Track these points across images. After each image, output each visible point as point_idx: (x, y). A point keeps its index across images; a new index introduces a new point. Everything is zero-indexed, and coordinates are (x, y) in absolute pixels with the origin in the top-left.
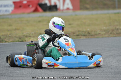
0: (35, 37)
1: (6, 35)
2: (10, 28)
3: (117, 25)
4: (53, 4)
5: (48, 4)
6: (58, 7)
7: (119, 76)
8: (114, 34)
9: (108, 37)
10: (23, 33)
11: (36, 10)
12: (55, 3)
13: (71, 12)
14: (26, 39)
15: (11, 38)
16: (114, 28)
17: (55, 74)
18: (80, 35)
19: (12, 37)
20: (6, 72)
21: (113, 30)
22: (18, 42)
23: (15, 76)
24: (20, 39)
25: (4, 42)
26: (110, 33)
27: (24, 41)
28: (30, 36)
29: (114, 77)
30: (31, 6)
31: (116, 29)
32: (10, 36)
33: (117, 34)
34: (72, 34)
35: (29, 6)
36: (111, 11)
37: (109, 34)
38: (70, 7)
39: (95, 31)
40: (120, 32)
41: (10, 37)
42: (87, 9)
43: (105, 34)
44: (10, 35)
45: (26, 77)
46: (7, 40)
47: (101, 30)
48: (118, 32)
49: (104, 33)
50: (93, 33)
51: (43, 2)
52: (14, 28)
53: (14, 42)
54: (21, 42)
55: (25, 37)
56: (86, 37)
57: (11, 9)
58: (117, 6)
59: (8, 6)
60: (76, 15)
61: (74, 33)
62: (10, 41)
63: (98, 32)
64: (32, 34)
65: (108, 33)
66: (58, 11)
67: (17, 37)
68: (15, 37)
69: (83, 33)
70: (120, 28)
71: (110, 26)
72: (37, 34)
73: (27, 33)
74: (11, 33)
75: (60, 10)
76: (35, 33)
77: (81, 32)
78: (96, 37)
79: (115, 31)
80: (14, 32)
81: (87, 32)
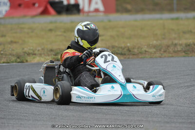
0: (43, 55)
2: (2, 40)
3: (175, 39)
4: (72, 1)
5: (65, 3)
6: (81, 7)
7: (175, 121)
8: (169, 53)
9: (160, 57)
10: (23, 49)
11: (45, 12)
12: (76, 0)
13: (102, 14)
14: (29, 58)
15: (4, 56)
16: (170, 43)
17: (74, 116)
19: (6, 55)
21: (168, 46)
22: (14, 64)
23: (9, 119)
24: (18, 58)
26: (162, 50)
27: (25, 61)
28: (35, 54)
29: (168, 123)
30: (37, 5)
31: (172, 43)
32: (2, 52)
33: (175, 52)
35: (34, 4)
36: (166, 15)
37: (161, 52)
38: (101, 7)
39: (138, 48)
40: (179, 49)
41: (2, 54)
42: (127, 11)
43: (155, 53)
45: (26, 119)
47: (149, 46)
48: (176, 49)
49: (154, 50)
50: (136, 50)
52: (9, 40)
53: (8, 63)
54: (20, 64)
55: (26, 55)
56: (125, 56)
57: (5, 8)
60: (110, 21)
62: (2, 61)
63: (145, 48)
64: (39, 50)
65: (160, 50)
66: (81, 14)
67: (13, 55)
68: (11, 54)
69: (120, 49)
70: (180, 42)
71: (164, 39)
72: (46, 50)
73: (30, 49)
74: (4, 49)
75: (84, 12)
76: (43, 49)
77: (116, 49)
78: (140, 57)
79: (172, 48)
80: (9, 46)
81: (127, 48)
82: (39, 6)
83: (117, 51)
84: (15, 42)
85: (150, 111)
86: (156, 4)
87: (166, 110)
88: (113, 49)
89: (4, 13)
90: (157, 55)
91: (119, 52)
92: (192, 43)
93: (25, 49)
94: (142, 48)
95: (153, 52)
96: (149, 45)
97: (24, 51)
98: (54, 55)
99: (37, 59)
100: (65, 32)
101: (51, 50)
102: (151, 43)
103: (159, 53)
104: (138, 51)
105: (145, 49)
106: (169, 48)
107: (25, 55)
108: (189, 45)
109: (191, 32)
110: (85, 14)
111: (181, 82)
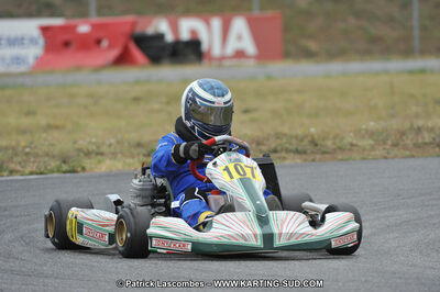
0: (119, 156)
1: (14, 149)
2: (26, 122)
3: (417, 116)
4: (185, 36)
5: (169, 38)
6: (205, 47)
8: (405, 148)
9: (386, 158)
10: (75, 142)
11: (123, 59)
12: (193, 32)
13: (252, 62)
14: (87, 163)
15: (32, 159)
16: (407, 125)
18: (282, 150)
19: (36, 155)
20: (12, 284)
21: (403, 133)
22: (56, 175)
24: (64, 162)
25: (5, 174)
26: (389, 142)
27: (79, 169)
28: (102, 154)
30: (105, 43)
31: (412, 127)
32: (27, 150)
33: (417, 146)
35: (98, 42)
36: (397, 64)
37: (387, 147)
38: (249, 46)
39: (335, 137)
40: (427, 140)
41: (27, 154)
42: (308, 55)
43: (373, 148)
44: (29, 147)
46: (18, 168)
47: (358, 132)
48: (420, 141)
49: (371, 142)
50: (329, 143)
51: (150, 31)
52: (43, 122)
53: (41, 173)
54: (68, 175)
55: (82, 155)
56: (304, 156)
57: (33, 52)
58: (416, 43)
59: (23, 44)
60: (269, 77)
62: (28, 170)
63: (350, 138)
64: (110, 145)
65: (385, 143)
66: (206, 62)
67: (54, 157)
68: (47, 155)
69: (294, 141)
70: (430, 124)
71: (393, 116)
72: (126, 144)
73: (90, 143)
74: (32, 143)
75: (211, 59)
76: (118, 142)
77: (284, 140)
78: (340, 157)
79: (410, 137)
80: (44, 135)
81: (309, 139)
82: (111, 46)
83: (287, 146)
84: (57, 127)
85: (363, 279)
86: (375, 40)
87: (400, 278)
88: (279, 142)
89: (31, 61)
90: (378, 153)
91: (290, 147)
93: (81, 142)
94: (342, 139)
95: (368, 147)
96: (360, 131)
97: (77, 146)
98: (144, 155)
99: (107, 165)
100: (168, 103)
101: (139, 145)
102: (364, 127)
103: (381, 148)
104: (334, 144)
105: (350, 140)
106: (404, 138)
107: (78, 155)
110: (215, 63)
111: (432, 213)
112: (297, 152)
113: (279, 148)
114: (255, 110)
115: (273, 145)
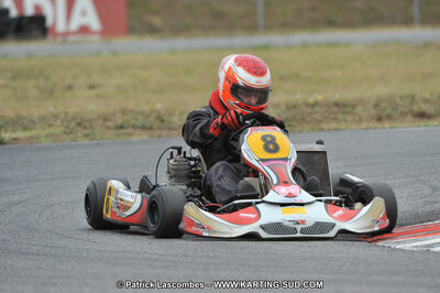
4: (29, 11)
5: (14, 13)
6: (49, 22)
12: (37, 8)
13: (95, 38)
17: (39, 268)
18: (128, 127)
34: (100, 122)
36: (242, 40)
38: (93, 22)
42: (153, 30)
50: (176, 119)
56: (151, 132)
60: (114, 53)
61: (105, 119)
66: (50, 37)
69: (141, 118)
75: (55, 35)
77: (131, 116)
81: (153, 116)
83: (133, 122)
85: (212, 255)
86: (219, 16)
88: (126, 117)
91: (137, 123)
92: (300, 102)
100: (13, 79)
108: (294, 107)
109: (296, 76)
110: (60, 39)
112: (144, 128)
113: (126, 124)
114: (100, 86)
115: (120, 121)
